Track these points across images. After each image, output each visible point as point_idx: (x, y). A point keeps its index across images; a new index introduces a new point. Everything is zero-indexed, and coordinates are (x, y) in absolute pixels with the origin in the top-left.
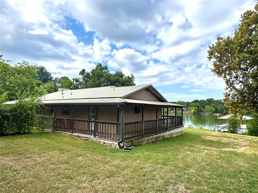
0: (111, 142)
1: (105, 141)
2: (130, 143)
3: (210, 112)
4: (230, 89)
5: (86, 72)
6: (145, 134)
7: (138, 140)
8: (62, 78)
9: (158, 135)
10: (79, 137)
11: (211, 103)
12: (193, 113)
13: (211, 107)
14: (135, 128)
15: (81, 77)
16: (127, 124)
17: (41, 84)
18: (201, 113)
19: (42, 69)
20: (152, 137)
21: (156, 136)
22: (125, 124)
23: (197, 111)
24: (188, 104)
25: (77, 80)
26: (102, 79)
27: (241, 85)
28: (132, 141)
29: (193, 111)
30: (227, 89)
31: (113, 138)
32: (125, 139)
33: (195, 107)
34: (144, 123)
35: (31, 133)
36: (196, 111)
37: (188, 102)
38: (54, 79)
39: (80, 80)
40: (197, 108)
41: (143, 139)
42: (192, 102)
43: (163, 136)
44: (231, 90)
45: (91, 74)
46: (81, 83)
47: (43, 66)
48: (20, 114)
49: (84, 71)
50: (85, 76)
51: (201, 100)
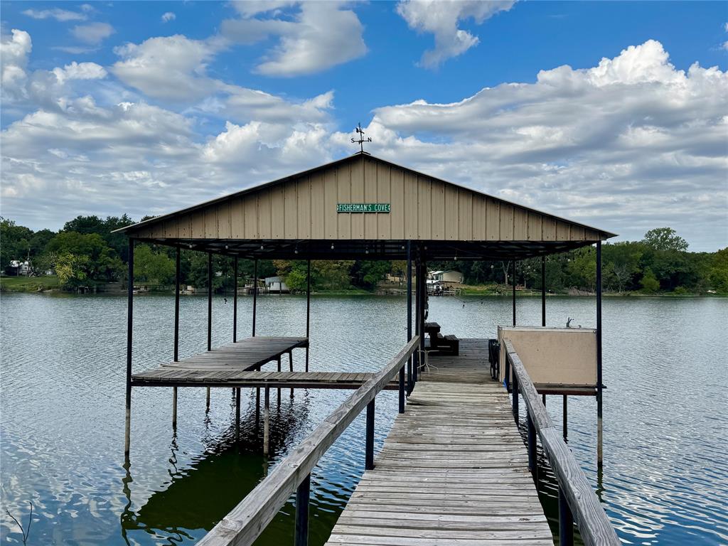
3: (154, 282)
12: (64, 288)
18: (112, 285)
23: (90, 277)
29: (64, 272)
36: (84, 274)
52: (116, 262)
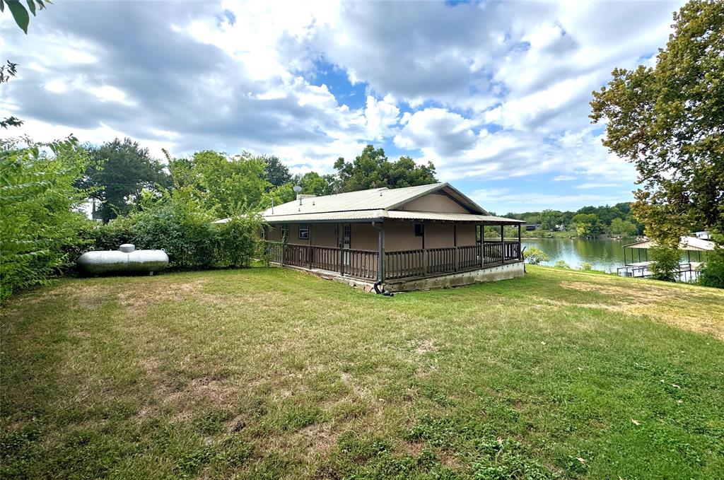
0: (365, 284)
1: (356, 282)
2: (395, 286)
3: (625, 234)
4: (649, 182)
5: (345, 162)
6: (428, 272)
7: (414, 282)
8: (306, 174)
9: (460, 275)
10: (319, 275)
11: (627, 213)
12: (581, 236)
13: (625, 222)
14: (407, 261)
15: (336, 172)
16: (391, 253)
17: (271, 188)
18: (603, 235)
19: (274, 161)
20: (443, 278)
21: (452, 276)
22: (387, 254)
23: (592, 232)
24: (569, 216)
25: (330, 178)
26: (374, 174)
27: (675, 172)
28: (401, 283)
29: (580, 231)
30: (640, 182)
31: (369, 277)
32: (388, 279)
33: (587, 222)
34: (426, 253)
35: (251, 268)
36: (588, 232)
37: (568, 213)
38: (293, 177)
39: (335, 178)
40: (590, 225)
41: (424, 281)
42: (580, 212)
43: (471, 279)
44: (652, 184)
45: (354, 167)
46: (337, 182)
47: (276, 156)
48: (234, 238)
49: (341, 160)
50: (344, 170)
51: (601, 208)
52: (604, 226)
